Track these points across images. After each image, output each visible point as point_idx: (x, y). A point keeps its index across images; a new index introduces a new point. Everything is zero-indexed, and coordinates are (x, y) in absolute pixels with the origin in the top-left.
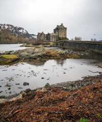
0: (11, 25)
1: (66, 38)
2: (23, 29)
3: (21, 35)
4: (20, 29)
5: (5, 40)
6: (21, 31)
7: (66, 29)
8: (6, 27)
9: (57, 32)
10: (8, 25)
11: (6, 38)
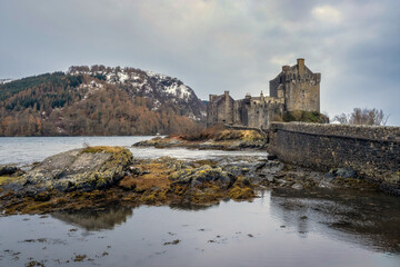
0: (139, 72)
1: (317, 114)
2: (180, 83)
3: (171, 105)
4: (168, 82)
5: (113, 122)
6: (171, 90)
7: (317, 77)
8: (123, 77)
9: (280, 93)
10: (128, 71)
11: (119, 115)
